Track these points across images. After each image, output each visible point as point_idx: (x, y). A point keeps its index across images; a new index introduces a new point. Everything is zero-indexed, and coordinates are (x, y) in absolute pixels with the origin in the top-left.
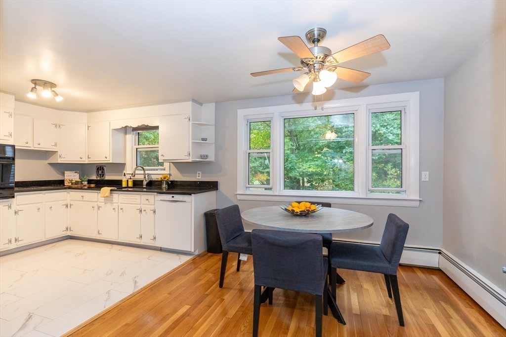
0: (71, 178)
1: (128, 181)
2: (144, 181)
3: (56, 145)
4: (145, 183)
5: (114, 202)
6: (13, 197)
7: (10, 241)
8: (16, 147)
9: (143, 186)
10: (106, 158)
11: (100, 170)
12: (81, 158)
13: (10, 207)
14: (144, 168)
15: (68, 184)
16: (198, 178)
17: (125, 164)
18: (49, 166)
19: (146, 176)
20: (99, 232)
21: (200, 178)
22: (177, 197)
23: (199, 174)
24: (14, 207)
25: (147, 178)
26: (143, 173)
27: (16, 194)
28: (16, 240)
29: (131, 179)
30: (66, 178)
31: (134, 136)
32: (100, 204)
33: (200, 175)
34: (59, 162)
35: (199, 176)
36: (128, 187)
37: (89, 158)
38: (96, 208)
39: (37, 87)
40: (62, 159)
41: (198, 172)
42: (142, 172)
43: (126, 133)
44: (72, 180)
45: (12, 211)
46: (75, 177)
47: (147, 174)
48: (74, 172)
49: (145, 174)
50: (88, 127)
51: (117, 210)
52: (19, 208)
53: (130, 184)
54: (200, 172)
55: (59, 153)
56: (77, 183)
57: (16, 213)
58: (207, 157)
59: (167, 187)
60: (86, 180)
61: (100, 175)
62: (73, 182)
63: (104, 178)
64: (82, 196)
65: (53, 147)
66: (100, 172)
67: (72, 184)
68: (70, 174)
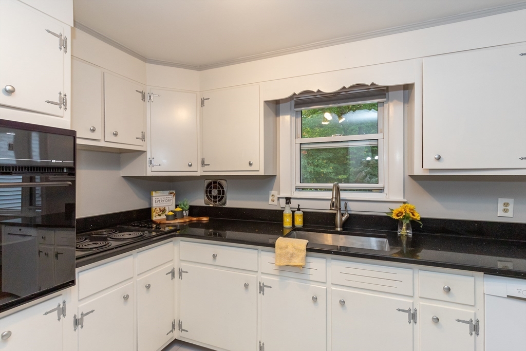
0: (162, 205)
1: (293, 213)
2: (339, 216)
4: (339, 220)
10: (250, 164)
11: (215, 188)
12: (191, 166)
15: (159, 218)
17: (275, 176)
18: (124, 182)
21: (510, 214)
23: (506, 204)
24: (72, 309)
25: (343, 208)
29: (299, 209)
30: (154, 205)
31: (294, 118)
32: (266, 279)
33: (511, 207)
34: (149, 174)
35: (506, 211)
37: (203, 164)
38: (254, 288)
40: (153, 169)
41: (501, 201)
43: (277, 113)
44: (165, 210)
45: (68, 321)
46: (169, 204)
48: (167, 192)
50: (203, 100)
51: (322, 301)
53: (299, 222)
54: (511, 201)
55: (149, 155)
56: (175, 216)
59: (410, 235)
60: (187, 207)
61: (215, 197)
62: (167, 213)
63: (225, 203)
64: (214, 256)
65: (140, 142)
66: (215, 192)
67: (167, 219)
68: (161, 198)
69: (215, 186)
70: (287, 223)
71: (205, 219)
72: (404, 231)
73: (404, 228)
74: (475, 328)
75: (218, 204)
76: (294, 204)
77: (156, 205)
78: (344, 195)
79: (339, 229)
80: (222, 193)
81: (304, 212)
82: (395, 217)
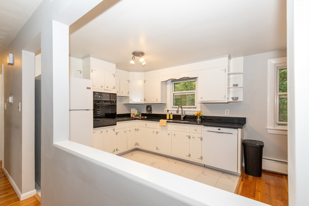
0: (134, 112)
1: (170, 115)
2: (182, 115)
4: (182, 117)
5: (168, 129)
6: (116, 125)
7: (114, 151)
8: (117, 95)
9: (181, 118)
10: (157, 100)
13: (114, 130)
14: (182, 106)
15: (132, 116)
16: (226, 114)
17: (166, 104)
18: (123, 105)
19: (183, 112)
20: (157, 148)
21: (228, 114)
22: (223, 130)
24: (116, 131)
25: (183, 113)
27: (117, 122)
29: (171, 114)
30: (131, 112)
31: (172, 85)
32: (158, 130)
33: (228, 112)
34: (130, 103)
35: (227, 113)
36: (170, 119)
37: (145, 100)
38: (155, 133)
39: (135, 56)
40: (131, 101)
41: (226, 110)
43: (166, 84)
46: (136, 112)
48: (135, 109)
49: (182, 111)
50: (145, 81)
51: (170, 135)
52: (118, 131)
53: (171, 117)
54: (228, 110)
55: (130, 98)
56: (137, 116)
57: (116, 134)
58: (237, 98)
59: (200, 121)
60: (141, 114)
61: (149, 110)
62: (135, 115)
63: (152, 113)
64: (146, 125)
65: (128, 94)
66: (149, 109)
67: (135, 116)
68: (133, 110)
69: (149, 107)
70: (168, 117)
71: (146, 117)
72: (199, 120)
73: (199, 118)
74: (202, 139)
75: (150, 113)
76: (170, 112)
77: (132, 112)
78: (183, 109)
79: (182, 119)
80: (151, 109)
82: (195, 115)
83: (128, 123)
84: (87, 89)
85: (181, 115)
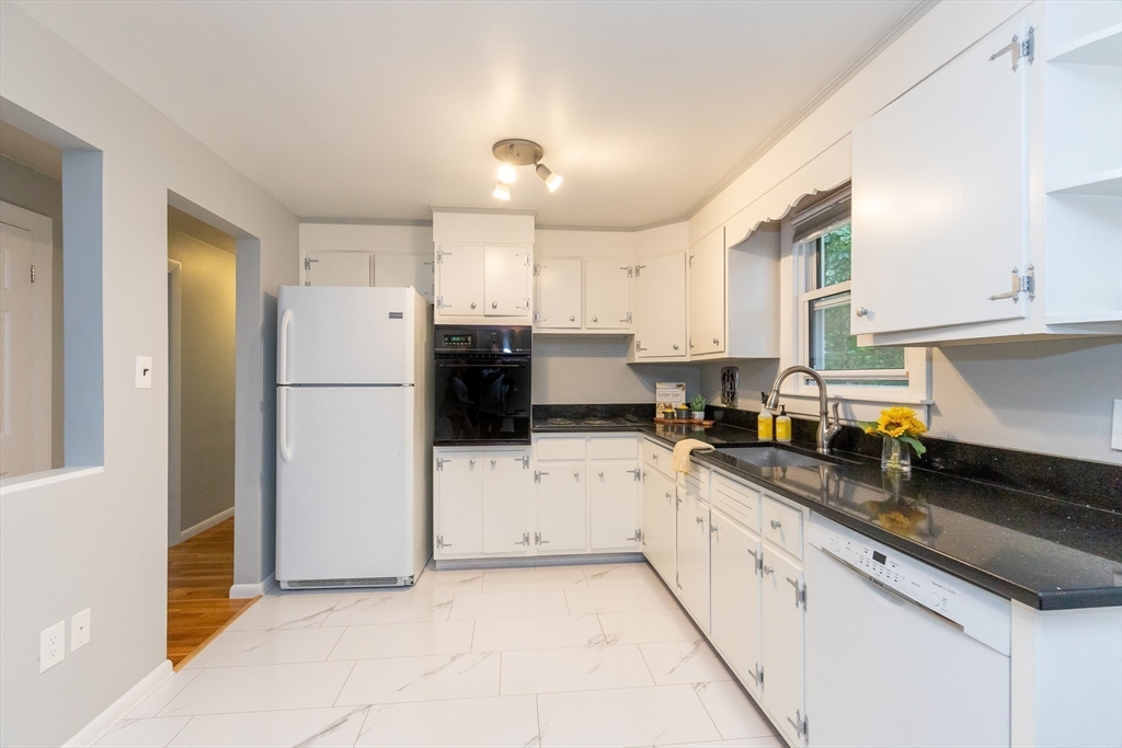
0: (667, 400)
1: (774, 419)
2: (823, 425)
3: (630, 319)
4: (824, 433)
6: (529, 442)
8: (534, 332)
10: (717, 343)
11: (728, 379)
12: (676, 348)
13: (526, 463)
14: (821, 373)
17: (779, 359)
18: (629, 370)
19: (830, 405)
20: (677, 579)
24: (534, 465)
25: (831, 414)
26: (818, 395)
27: (533, 435)
28: (537, 539)
29: (784, 414)
30: (658, 399)
32: (679, 493)
34: (641, 359)
36: (774, 444)
37: (691, 346)
38: (674, 501)
40: (641, 354)
42: (813, 390)
44: (670, 407)
45: (530, 473)
46: (679, 399)
47: (832, 399)
48: (674, 384)
49: (823, 400)
50: (691, 258)
52: (542, 467)
53: (784, 434)
55: (636, 339)
56: (680, 414)
57: (537, 477)
61: (728, 394)
63: (737, 404)
65: (625, 325)
66: (728, 387)
67: (666, 418)
68: (667, 391)
69: (728, 372)
70: (764, 433)
71: (708, 423)
75: (731, 405)
77: (660, 400)
80: (733, 387)
81: (792, 419)
83: (593, 441)
84: (391, 317)
85: (818, 423)
